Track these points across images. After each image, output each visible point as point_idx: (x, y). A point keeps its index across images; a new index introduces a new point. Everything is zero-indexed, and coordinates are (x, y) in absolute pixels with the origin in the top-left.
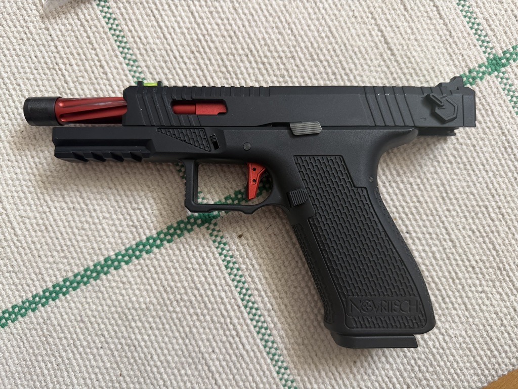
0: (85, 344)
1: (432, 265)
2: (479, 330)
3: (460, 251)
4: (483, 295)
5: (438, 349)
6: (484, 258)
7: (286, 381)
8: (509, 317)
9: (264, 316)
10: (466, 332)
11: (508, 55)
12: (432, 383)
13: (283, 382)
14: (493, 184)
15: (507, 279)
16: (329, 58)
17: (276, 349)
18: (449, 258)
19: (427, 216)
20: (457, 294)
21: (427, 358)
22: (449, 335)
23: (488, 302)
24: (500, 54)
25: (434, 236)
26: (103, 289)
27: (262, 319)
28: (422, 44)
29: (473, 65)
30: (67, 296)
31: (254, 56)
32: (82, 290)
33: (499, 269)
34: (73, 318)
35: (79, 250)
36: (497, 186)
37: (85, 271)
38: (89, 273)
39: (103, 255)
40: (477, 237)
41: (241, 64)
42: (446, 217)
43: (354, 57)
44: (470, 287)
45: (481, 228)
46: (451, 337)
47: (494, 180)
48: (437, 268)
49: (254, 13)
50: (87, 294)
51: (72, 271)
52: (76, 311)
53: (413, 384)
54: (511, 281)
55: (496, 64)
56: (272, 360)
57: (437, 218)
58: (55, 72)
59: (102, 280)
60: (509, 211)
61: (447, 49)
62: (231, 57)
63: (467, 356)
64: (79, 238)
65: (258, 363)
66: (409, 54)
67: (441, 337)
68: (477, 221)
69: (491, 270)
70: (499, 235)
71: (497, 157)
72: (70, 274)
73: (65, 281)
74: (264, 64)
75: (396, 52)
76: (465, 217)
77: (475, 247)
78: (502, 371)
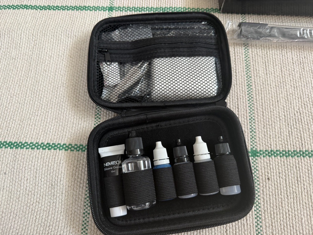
31: (301, 99)
49: (308, 83)
62: (291, 95)
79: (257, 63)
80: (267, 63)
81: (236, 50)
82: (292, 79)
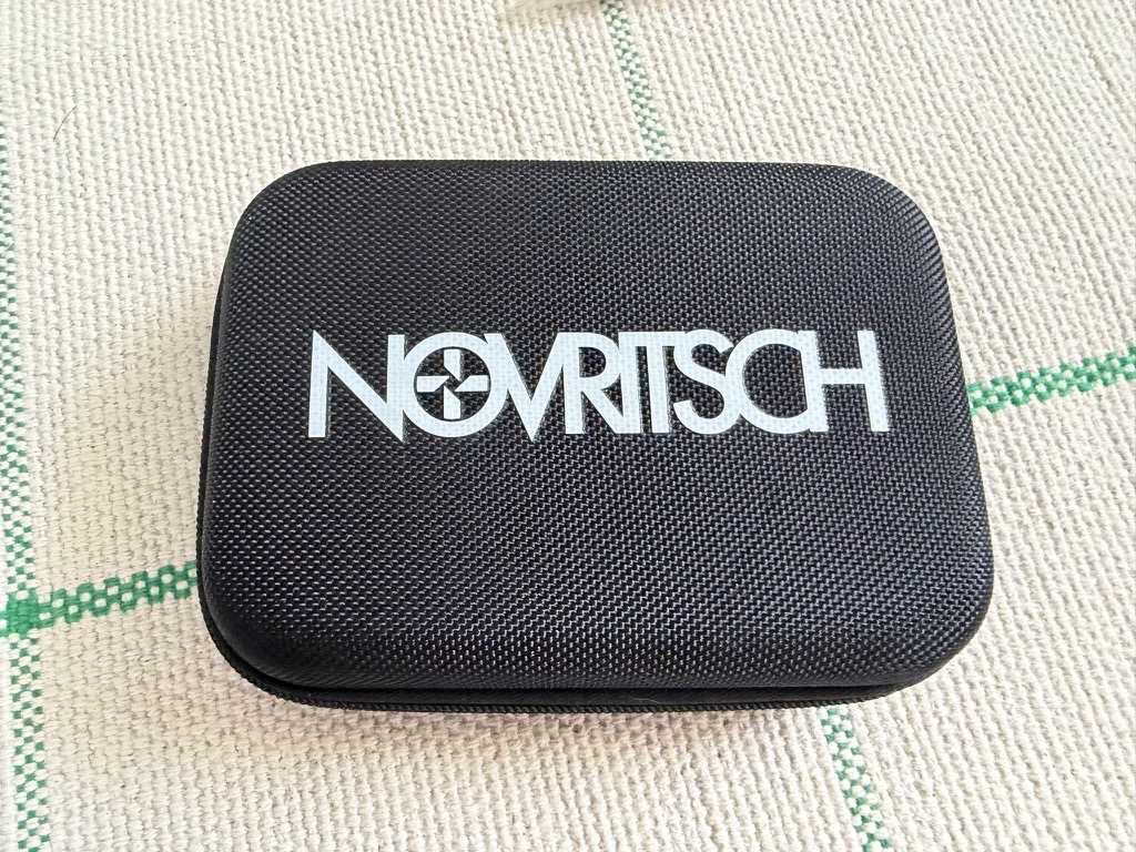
58: (499, 116)
79: (675, 70)
80: (717, 61)
81: (574, 35)
82: (837, 103)
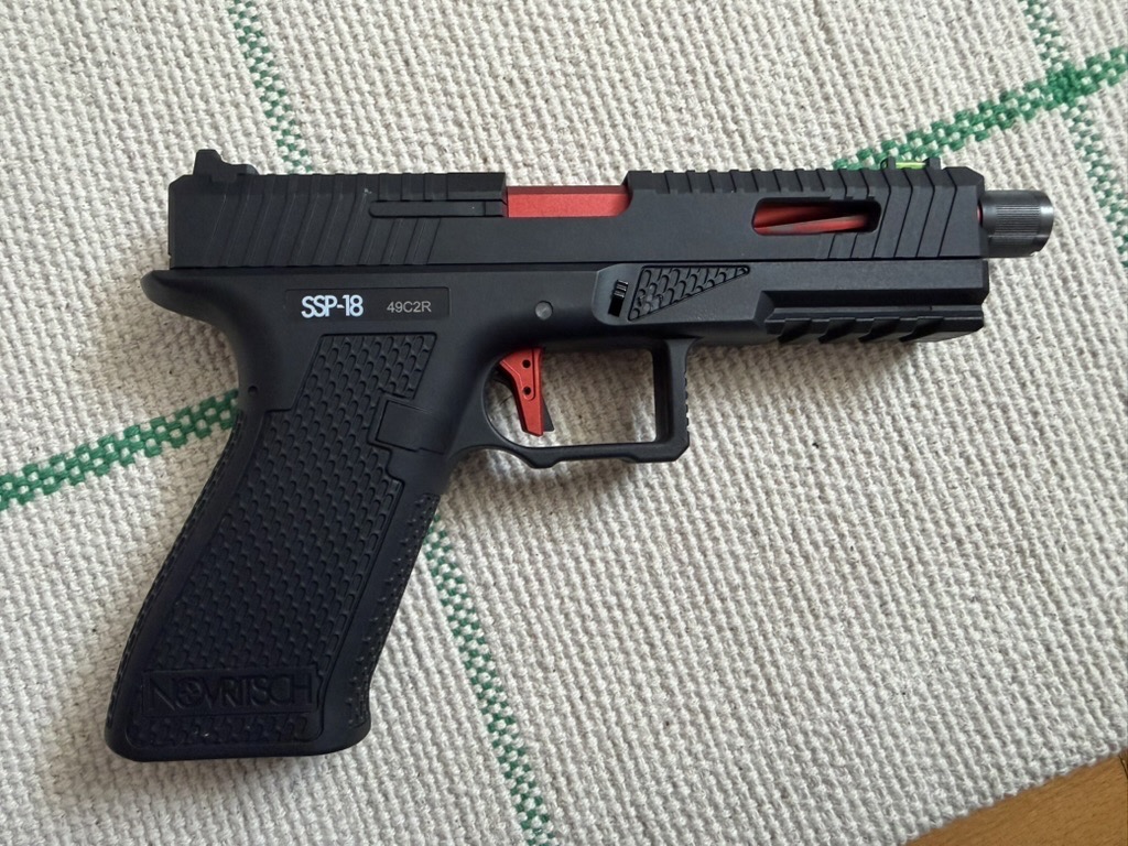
0: (57, 617)
1: (865, 525)
2: (959, 685)
3: (933, 499)
4: (977, 607)
5: (860, 715)
6: (987, 523)
7: (508, 749)
8: (1032, 663)
9: (474, 598)
10: (929, 685)
11: (1098, 68)
12: (839, 792)
13: (501, 751)
14: (1025, 358)
15: (1037, 576)
16: (683, 33)
17: (493, 674)
18: (904, 514)
19: (865, 413)
20: (916, 596)
21: (835, 735)
22: (888, 687)
23: (985, 624)
24: (1081, 65)
25: (876, 460)
26: (113, 496)
27: (469, 603)
28: (902, 24)
29: (1013, 83)
30: (29, 504)
32: (65, 496)
33: (1020, 551)
34: (36, 555)
35: (69, 403)
36: (1035, 363)
37: (79, 451)
38: (86, 457)
39: (123, 420)
40: (977, 475)
41: (484, 26)
42: (908, 420)
43: (741, 38)
44: (948, 584)
45: (986, 454)
46: (894, 692)
47: (1030, 351)
48: (876, 533)
50: (77, 506)
51: (49, 451)
52: (45, 542)
53: (796, 789)
54: (1045, 582)
55: (1066, 86)
56: (480, 697)
57: (888, 420)
59: (114, 477)
60: (1058, 422)
61: (956, 41)
63: (927, 741)
64: (73, 376)
65: (450, 703)
66: (867, 42)
67: (869, 690)
68: (979, 437)
69: (1000, 552)
70: (1028, 476)
71: (1043, 297)
72: (42, 456)
73: (27, 471)
74: (535, 30)
75: (838, 36)
76: (953, 426)
77: (968, 496)
78: (1006, 784)
